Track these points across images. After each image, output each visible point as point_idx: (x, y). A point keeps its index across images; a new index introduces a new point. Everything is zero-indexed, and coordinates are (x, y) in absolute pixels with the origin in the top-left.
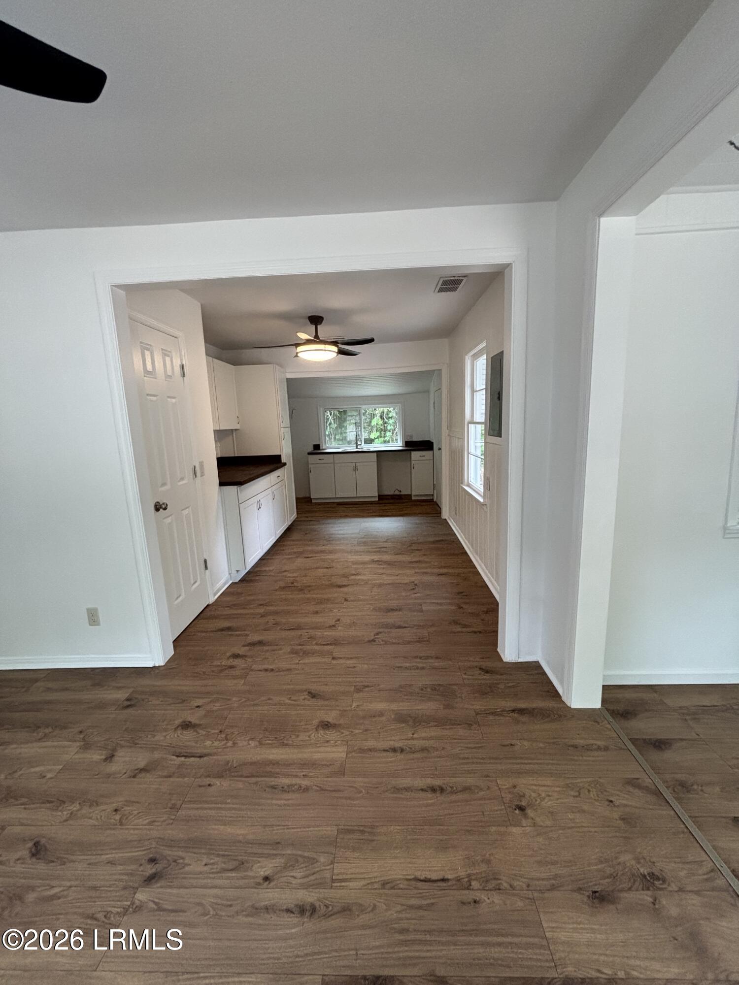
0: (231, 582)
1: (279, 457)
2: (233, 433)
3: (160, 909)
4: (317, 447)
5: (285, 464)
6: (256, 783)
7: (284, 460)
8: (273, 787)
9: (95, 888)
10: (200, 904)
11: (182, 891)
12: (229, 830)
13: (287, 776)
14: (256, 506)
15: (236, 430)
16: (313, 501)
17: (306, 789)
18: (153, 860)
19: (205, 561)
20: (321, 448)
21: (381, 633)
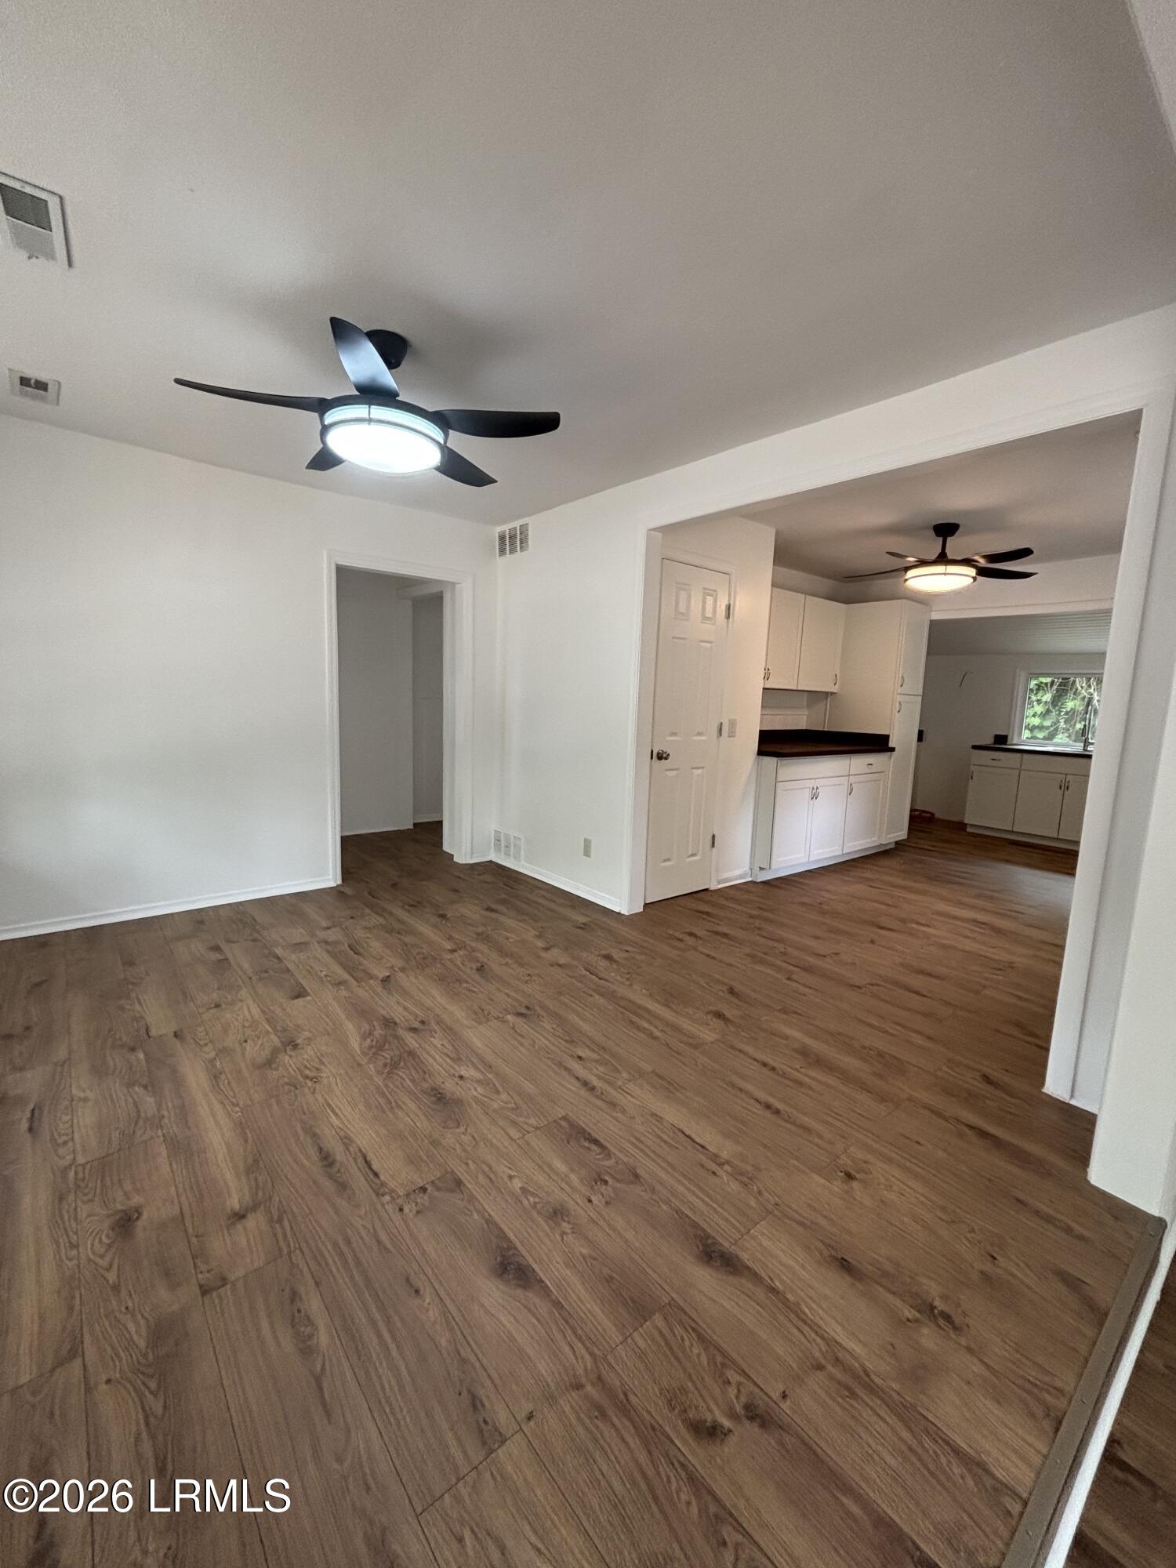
0: (750, 879)
1: (886, 738)
2: (827, 698)
3: (513, 1028)
4: (1001, 739)
5: (893, 749)
6: (622, 1013)
7: (891, 744)
8: (632, 1022)
9: (492, 1000)
10: (534, 1042)
11: (532, 1031)
12: (581, 1023)
13: (649, 1022)
14: (807, 793)
15: (832, 693)
16: (969, 830)
17: (655, 1038)
18: (528, 1008)
19: (714, 837)
20: (1009, 742)
21: (879, 985)
